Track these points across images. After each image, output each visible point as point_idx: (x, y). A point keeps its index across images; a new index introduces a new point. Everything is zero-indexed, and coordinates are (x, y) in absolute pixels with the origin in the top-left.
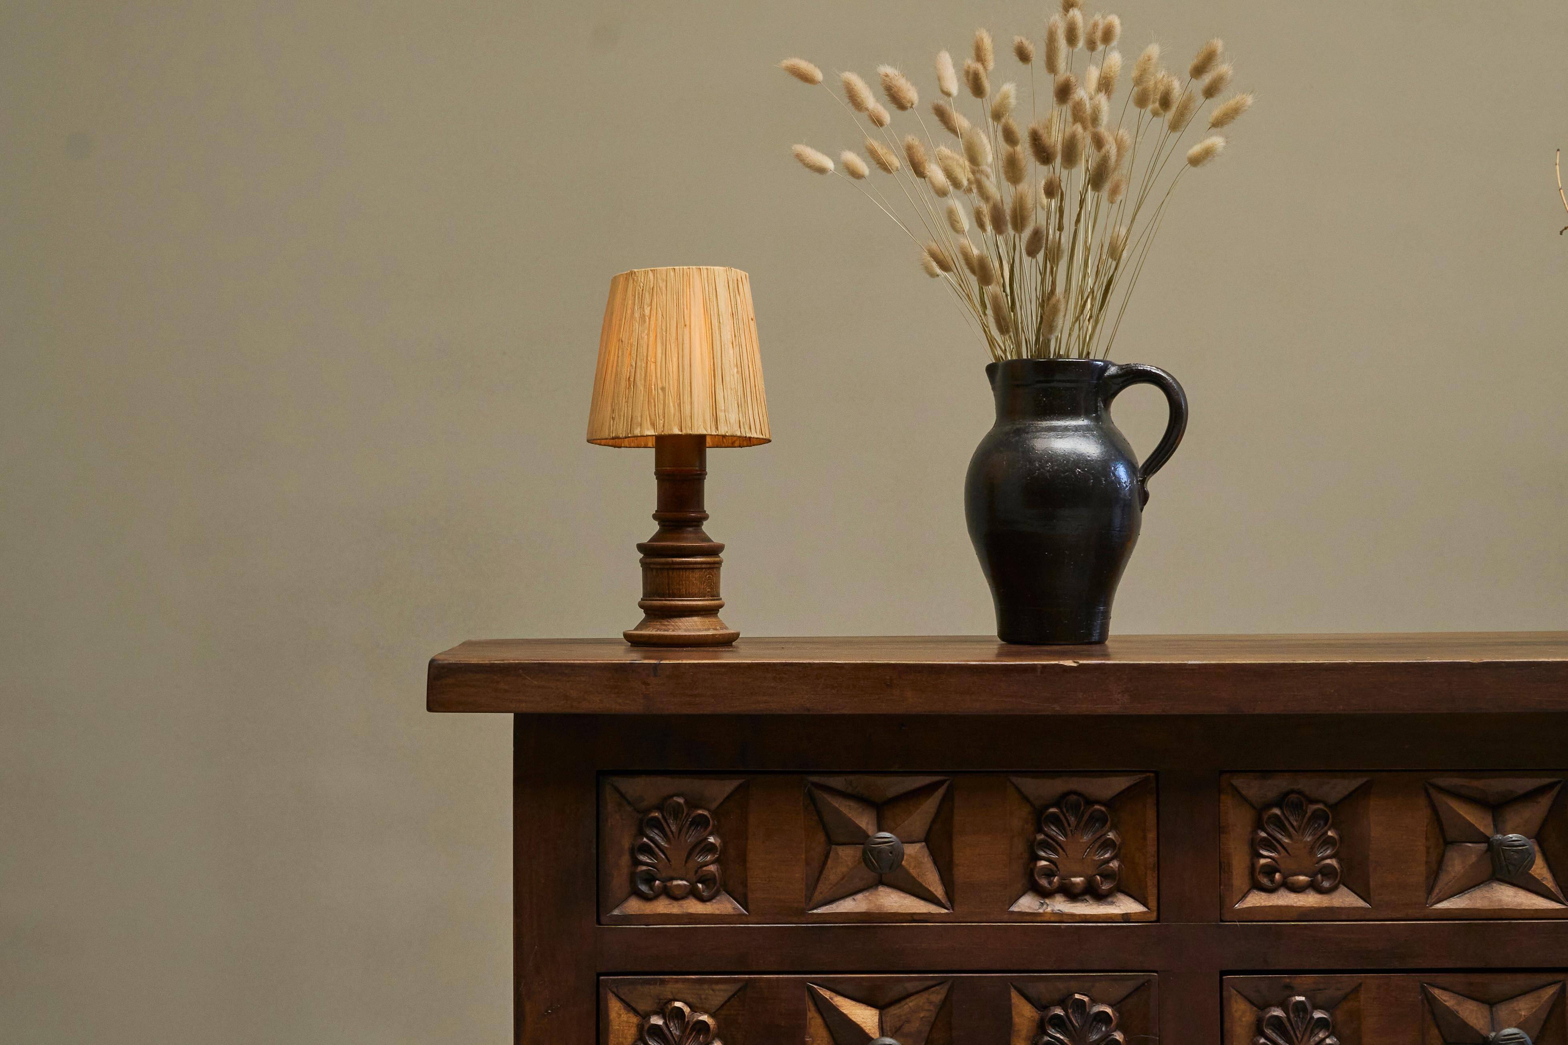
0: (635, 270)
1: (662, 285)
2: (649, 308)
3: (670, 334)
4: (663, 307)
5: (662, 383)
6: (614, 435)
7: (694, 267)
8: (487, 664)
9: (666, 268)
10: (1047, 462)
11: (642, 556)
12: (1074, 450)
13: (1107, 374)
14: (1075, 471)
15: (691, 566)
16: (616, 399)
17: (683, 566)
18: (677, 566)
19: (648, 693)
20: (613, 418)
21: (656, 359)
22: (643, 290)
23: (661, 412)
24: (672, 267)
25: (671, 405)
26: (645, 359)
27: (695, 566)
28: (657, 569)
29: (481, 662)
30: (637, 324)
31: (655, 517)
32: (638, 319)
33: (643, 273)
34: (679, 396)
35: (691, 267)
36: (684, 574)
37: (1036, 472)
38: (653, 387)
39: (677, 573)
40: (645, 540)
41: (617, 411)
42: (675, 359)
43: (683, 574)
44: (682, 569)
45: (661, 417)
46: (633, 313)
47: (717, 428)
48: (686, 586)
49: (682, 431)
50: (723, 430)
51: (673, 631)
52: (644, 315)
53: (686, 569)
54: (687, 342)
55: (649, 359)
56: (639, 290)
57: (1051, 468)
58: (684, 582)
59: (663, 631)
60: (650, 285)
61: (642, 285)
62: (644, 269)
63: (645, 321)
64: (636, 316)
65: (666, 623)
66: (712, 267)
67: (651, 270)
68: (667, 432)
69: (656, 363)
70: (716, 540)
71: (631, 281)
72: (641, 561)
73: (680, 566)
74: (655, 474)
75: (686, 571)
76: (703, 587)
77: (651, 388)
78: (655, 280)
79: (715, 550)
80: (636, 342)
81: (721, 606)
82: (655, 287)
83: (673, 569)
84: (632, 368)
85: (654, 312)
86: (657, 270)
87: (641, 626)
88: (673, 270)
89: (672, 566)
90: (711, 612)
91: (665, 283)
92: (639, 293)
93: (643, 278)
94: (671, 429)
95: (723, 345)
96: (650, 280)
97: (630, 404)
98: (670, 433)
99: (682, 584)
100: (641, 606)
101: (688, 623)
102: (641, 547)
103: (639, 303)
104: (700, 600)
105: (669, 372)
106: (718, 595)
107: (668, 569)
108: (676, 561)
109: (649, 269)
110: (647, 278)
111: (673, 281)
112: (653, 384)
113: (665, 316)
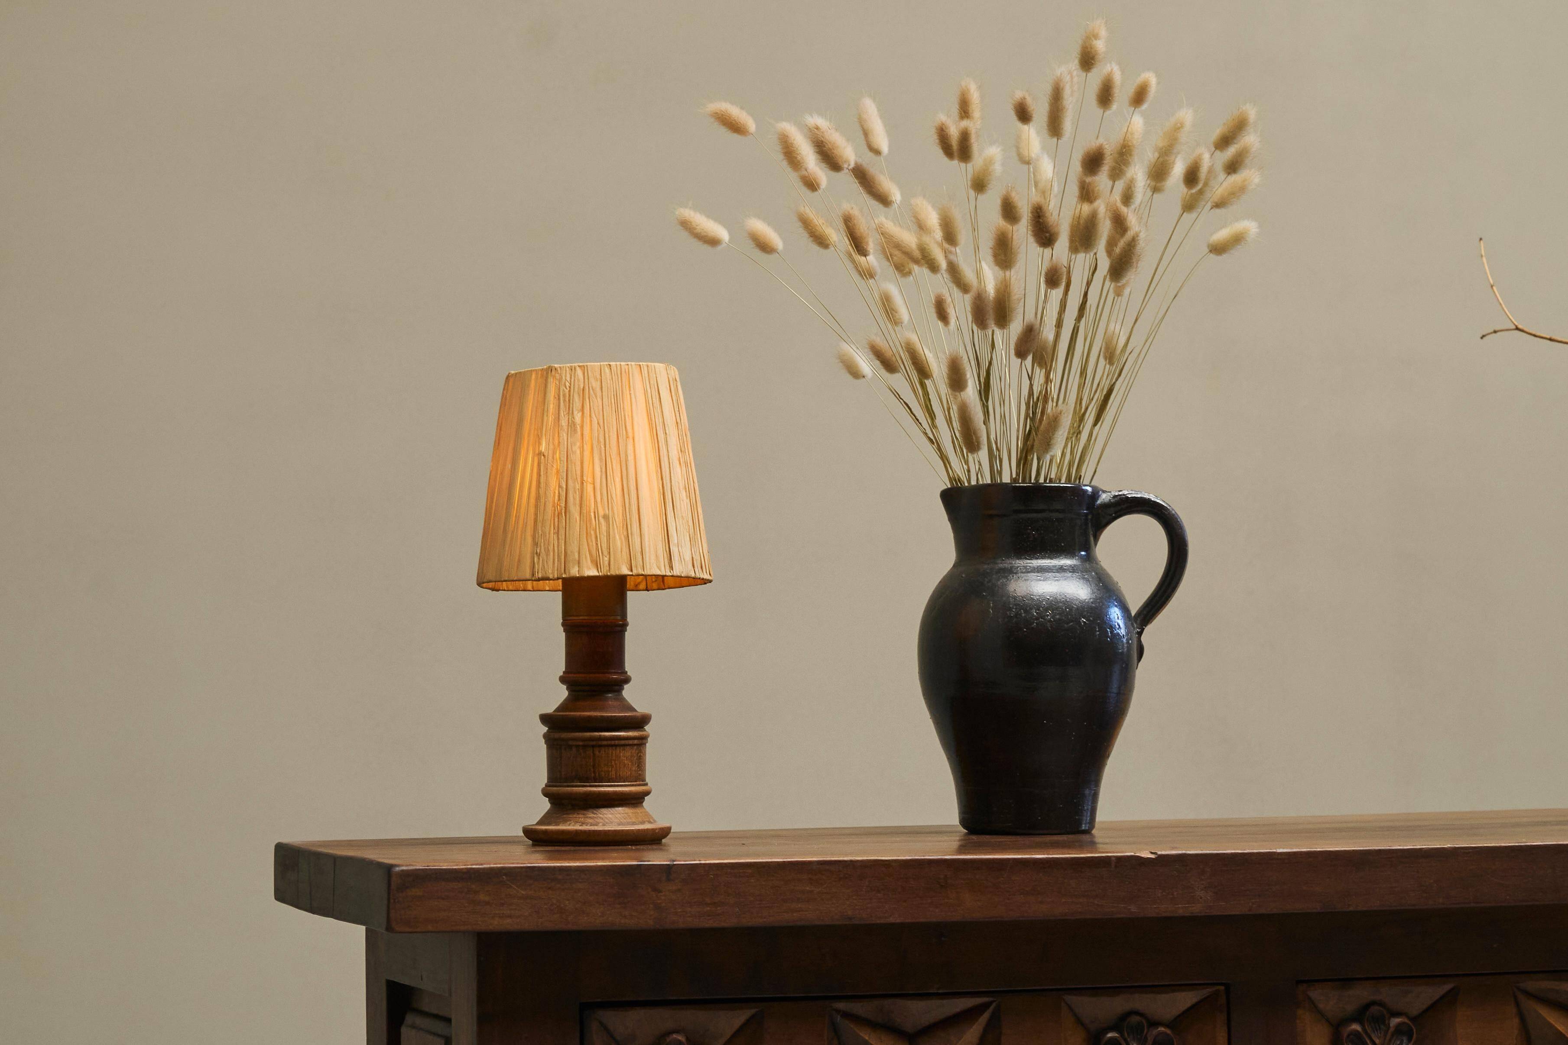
0: (556, 365)
1: (596, 385)
2: (580, 415)
3: (610, 447)
4: (599, 413)
5: (604, 510)
6: (540, 576)
7: (633, 363)
8: (463, 869)
9: (599, 364)
10: (1046, 610)
11: (545, 729)
12: (1076, 595)
13: (1099, 502)
14: (1080, 621)
15: (623, 742)
16: (540, 528)
17: (613, 742)
18: (605, 743)
19: (659, 901)
20: (537, 553)
21: (594, 479)
22: (570, 391)
23: (604, 546)
24: (607, 363)
25: (617, 537)
26: (579, 480)
27: (627, 742)
28: (577, 746)
29: (454, 867)
30: (565, 435)
31: (563, 680)
32: (565, 428)
33: (568, 369)
34: (625, 526)
35: (629, 363)
36: (614, 752)
37: (1034, 623)
38: (592, 515)
39: (605, 751)
40: (550, 709)
41: (542, 545)
42: (618, 480)
43: (612, 752)
44: (612, 746)
45: (606, 553)
46: (558, 418)
47: (671, 568)
48: (616, 767)
49: (632, 571)
50: (679, 570)
51: (604, 825)
52: (574, 424)
53: (616, 746)
54: (631, 458)
55: (585, 478)
56: (564, 390)
57: (1052, 617)
58: (614, 763)
59: (591, 826)
60: (579, 385)
61: (568, 384)
62: (568, 365)
63: (575, 431)
64: (563, 424)
65: (592, 815)
66: (653, 364)
67: (579, 366)
68: (614, 572)
69: (594, 484)
70: (641, 707)
71: (551, 380)
72: (545, 736)
73: (609, 742)
74: (563, 625)
75: (620, 748)
76: (634, 768)
77: (590, 515)
78: (586, 380)
79: (640, 722)
80: (566, 457)
81: (647, 793)
82: (587, 388)
83: (600, 746)
84: (562, 490)
85: (587, 420)
86: (587, 366)
87: (546, 819)
88: (609, 366)
89: (600, 743)
90: (635, 800)
91: (599, 383)
92: (564, 396)
93: (568, 376)
94: (619, 569)
95: (671, 462)
96: (579, 380)
97: (562, 537)
98: (617, 573)
99: (612, 766)
100: (546, 794)
101: (619, 815)
102: (545, 719)
103: (565, 407)
104: (633, 785)
105: (611, 497)
106: (644, 780)
107: (593, 746)
108: (604, 735)
109: (576, 364)
110: (575, 377)
111: (609, 382)
112: (592, 511)
113: (601, 424)
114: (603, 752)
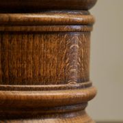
53: (34, 33)
58: (30, 57)
76: (63, 65)
83: (12, 33)
99: (28, 62)
114: (16, 42)
